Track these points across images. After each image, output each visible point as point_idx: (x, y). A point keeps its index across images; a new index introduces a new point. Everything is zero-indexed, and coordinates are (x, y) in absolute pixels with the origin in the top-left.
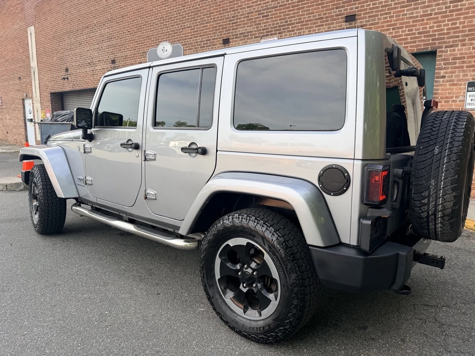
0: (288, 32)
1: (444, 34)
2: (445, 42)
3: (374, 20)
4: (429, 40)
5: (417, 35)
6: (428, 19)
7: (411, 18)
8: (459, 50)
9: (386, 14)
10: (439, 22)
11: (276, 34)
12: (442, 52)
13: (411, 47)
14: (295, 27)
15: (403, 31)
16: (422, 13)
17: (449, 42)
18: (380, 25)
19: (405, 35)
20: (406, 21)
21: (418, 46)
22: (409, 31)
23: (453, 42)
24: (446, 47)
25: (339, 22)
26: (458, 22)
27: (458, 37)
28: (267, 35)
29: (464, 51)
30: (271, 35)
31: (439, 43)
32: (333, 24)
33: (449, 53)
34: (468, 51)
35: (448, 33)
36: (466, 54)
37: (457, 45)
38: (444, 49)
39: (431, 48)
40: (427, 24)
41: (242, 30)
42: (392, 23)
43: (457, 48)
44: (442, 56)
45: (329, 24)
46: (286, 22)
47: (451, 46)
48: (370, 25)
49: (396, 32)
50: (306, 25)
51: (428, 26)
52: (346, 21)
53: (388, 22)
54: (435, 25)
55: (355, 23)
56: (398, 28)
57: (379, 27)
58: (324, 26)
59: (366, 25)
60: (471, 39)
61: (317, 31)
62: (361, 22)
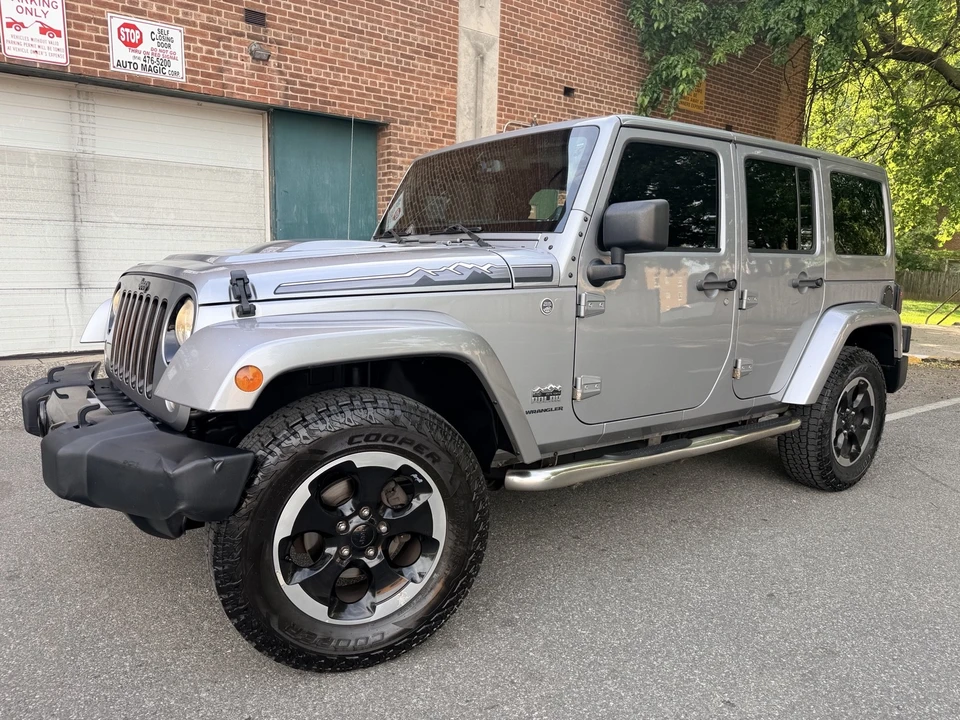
1: (396, 101)
2: (399, 115)
3: (300, 40)
4: (380, 105)
5: (364, 91)
7: (356, 59)
8: (415, 131)
9: (319, 36)
10: (391, 80)
12: (396, 128)
13: (358, 108)
15: (345, 78)
16: (369, 58)
17: (404, 116)
18: (309, 52)
19: (349, 86)
20: (348, 61)
21: (367, 109)
23: (408, 117)
24: (401, 122)
25: (233, 17)
26: (411, 88)
27: (412, 111)
31: (392, 114)
32: (219, 14)
33: (404, 132)
34: (424, 136)
35: (402, 102)
36: (422, 139)
37: (413, 124)
38: (398, 125)
40: (376, 77)
42: (328, 57)
43: (412, 128)
44: (396, 135)
45: (210, 12)
47: (407, 123)
48: (292, 45)
49: (335, 76)
51: (378, 82)
52: (247, 21)
53: (321, 51)
55: (266, 32)
56: (338, 70)
57: (308, 56)
58: (198, 12)
59: (286, 44)
60: (426, 120)
61: (180, 16)
62: (275, 34)
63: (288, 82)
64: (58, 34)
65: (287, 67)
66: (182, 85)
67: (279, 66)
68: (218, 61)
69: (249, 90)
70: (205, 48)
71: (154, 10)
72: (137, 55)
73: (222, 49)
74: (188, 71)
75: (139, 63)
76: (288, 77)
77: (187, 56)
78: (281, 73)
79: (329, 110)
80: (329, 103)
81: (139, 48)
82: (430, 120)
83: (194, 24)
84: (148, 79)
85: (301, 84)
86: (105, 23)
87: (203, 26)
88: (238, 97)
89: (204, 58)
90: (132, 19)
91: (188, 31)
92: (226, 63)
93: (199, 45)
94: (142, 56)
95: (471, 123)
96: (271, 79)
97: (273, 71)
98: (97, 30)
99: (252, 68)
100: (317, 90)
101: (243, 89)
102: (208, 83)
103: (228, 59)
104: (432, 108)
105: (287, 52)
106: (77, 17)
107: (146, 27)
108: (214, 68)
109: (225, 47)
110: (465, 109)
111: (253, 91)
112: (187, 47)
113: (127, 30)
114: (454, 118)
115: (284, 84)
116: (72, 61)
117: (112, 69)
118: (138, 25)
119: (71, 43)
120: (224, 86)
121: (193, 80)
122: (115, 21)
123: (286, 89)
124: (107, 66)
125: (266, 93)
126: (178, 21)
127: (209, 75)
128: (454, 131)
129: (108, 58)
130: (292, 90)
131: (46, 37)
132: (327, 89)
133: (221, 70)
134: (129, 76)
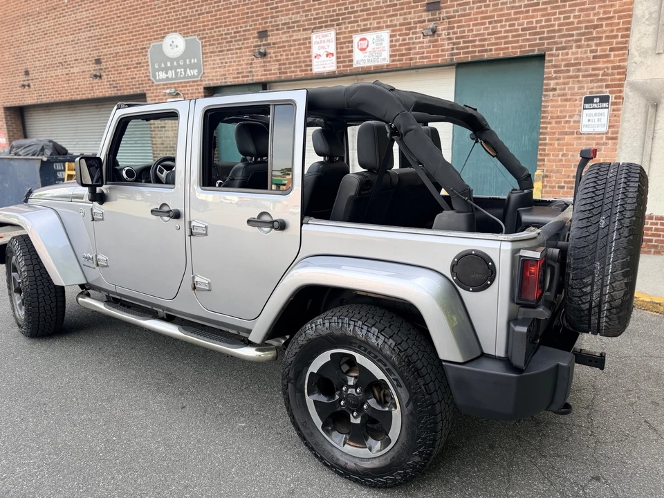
0: (350, 23)
1: (554, 31)
2: (556, 43)
3: (465, 10)
4: (535, 39)
5: (520, 32)
6: (534, 11)
7: (513, 8)
8: (573, 53)
10: (549, 14)
11: (333, 25)
12: (552, 55)
13: (513, 48)
14: (359, 16)
15: (502, 26)
17: (561, 43)
18: (472, 17)
19: (506, 32)
20: (506, 12)
21: (521, 47)
22: (510, 26)
23: (566, 42)
24: (558, 49)
25: (419, 12)
26: (572, 15)
27: (572, 35)
28: (321, 27)
29: (579, 56)
30: (326, 27)
31: (548, 44)
32: (410, 13)
33: (560, 57)
34: (584, 56)
35: (559, 31)
36: (582, 58)
37: (571, 47)
38: (554, 52)
39: (539, 50)
40: (532, 17)
41: (285, 19)
42: (488, 14)
43: (570, 51)
44: (551, 61)
45: (405, 14)
46: (346, 9)
47: (564, 48)
48: (459, 16)
49: (493, 28)
50: (373, 14)
51: (534, 20)
52: (428, 10)
53: (482, 12)
54: (543, 18)
55: (440, 13)
56: (496, 22)
57: (471, 20)
58: (398, 17)
59: (454, 17)
60: (588, 39)
61: (389, 23)
62: (447, 12)
63: (454, 44)
64: (332, 54)
65: (454, 33)
66: (388, 65)
67: (449, 34)
68: (408, 44)
69: (426, 58)
70: (401, 38)
71: (375, 25)
72: (365, 55)
73: (411, 36)
74: (391, 56)
75: (366, 59)
76: (454, 40)
77: (391, 46)
78: (450, 39)
79: (486, 56)
80: (486, 51)
81: (368, 50)
82: (593, 39)
83: (396, 25)
84: (370, 67)
85: (464, 42)
86: (352, 42)
87: (401, 25)
88: (419, 64)
89: (400, 45)
90: (364, 35)
91: (393, 31)
92: (413, 43)
93: (398, 37)
94: (368, 54)
95: (651, 29)
96: (442, 45)
97: (444, 39)
98: (348, 47)
99: (430, 42)
100: (477, 43)
101: (423, 58)
102: (402, 60)
103: (414, 40)
104: (596, 27)
105: (454, 22)
106: (341, 43)
107: (370, 36)
108: (406, 49)
109: (413, 33)
110: (643, 16)
111: (429, 57)
112: (391, 41)
113: (362, 42)
114: (628, 29)
115: (451, 46)
116: (338, 67)
117: (354, 66)
118: (367, 37)
119: (338, 58)
120: (411, 59)
121: (393, 61)
122: (356, 38)
123: (453, 49)
124: (352, 65)
125: (438, 56)
126: (388, 27)
127: (403, 55)
128: (626, 42)
129: (352, 61)
130: (457, 49)
131: (328, 58)
132: (485, 40)
133: (410, 49)
134: (362, 68)
